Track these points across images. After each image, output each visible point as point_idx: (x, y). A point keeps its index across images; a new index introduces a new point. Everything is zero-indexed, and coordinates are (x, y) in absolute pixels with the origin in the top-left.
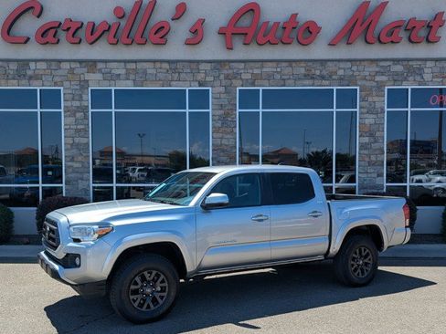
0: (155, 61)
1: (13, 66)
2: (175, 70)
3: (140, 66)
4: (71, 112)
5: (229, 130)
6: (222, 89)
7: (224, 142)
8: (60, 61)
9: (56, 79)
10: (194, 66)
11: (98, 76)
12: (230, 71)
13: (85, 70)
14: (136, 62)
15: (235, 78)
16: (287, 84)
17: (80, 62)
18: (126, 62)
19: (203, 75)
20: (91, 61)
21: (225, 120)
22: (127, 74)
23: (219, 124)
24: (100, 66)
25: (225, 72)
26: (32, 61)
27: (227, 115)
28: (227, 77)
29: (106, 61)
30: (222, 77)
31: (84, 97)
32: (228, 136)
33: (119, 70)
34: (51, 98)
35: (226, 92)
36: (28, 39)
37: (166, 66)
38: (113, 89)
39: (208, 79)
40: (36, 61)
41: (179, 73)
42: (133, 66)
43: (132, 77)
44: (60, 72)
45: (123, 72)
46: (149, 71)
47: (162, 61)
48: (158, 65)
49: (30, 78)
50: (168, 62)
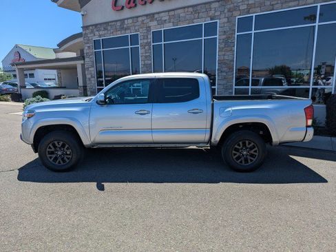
0: (184, 8)
1: (119, 24)
2: (196, 12)
3: (177, 12)
4: (143, 46)
5: (229, 49)
6: (226, 20)
7: (226, 57)
8: (137, 17)
9: (137, 28)
10: (207, 6)
11: (155, 23)
12: (232, 6)
13: (149, 20)
14: (173, 10)
15: (235, 10)
16: (275, 8)
17: (147, 15)
18: (169, 11)
19: (213, 12)
20: (152, 14)
21: (227, 42)
22: (170, 19)
23: (223, 46)
24: (156, 16)
25: (229, 7)
26: (125, 19)
27: (228, 38)
28: (229, 11)
29: (158, 13)
30: (226, 11)
31: (149, 37)
32: (228, 53)
33: (165, 17)
34: (134, 39)
35: (228, 22)
36: (123, 7)
37: (191, 9)
38: (163, 29)
39: (216, 14)
40: (127, 19)
41: (199, 13)
42: (172, 13)
43: (172, 20)
44: (137, 24)
45: (167, 18)
46: (181, 15)
47: (188, 7)
48: (186, 9)
49: (126, 29)
50: (192, 6)
